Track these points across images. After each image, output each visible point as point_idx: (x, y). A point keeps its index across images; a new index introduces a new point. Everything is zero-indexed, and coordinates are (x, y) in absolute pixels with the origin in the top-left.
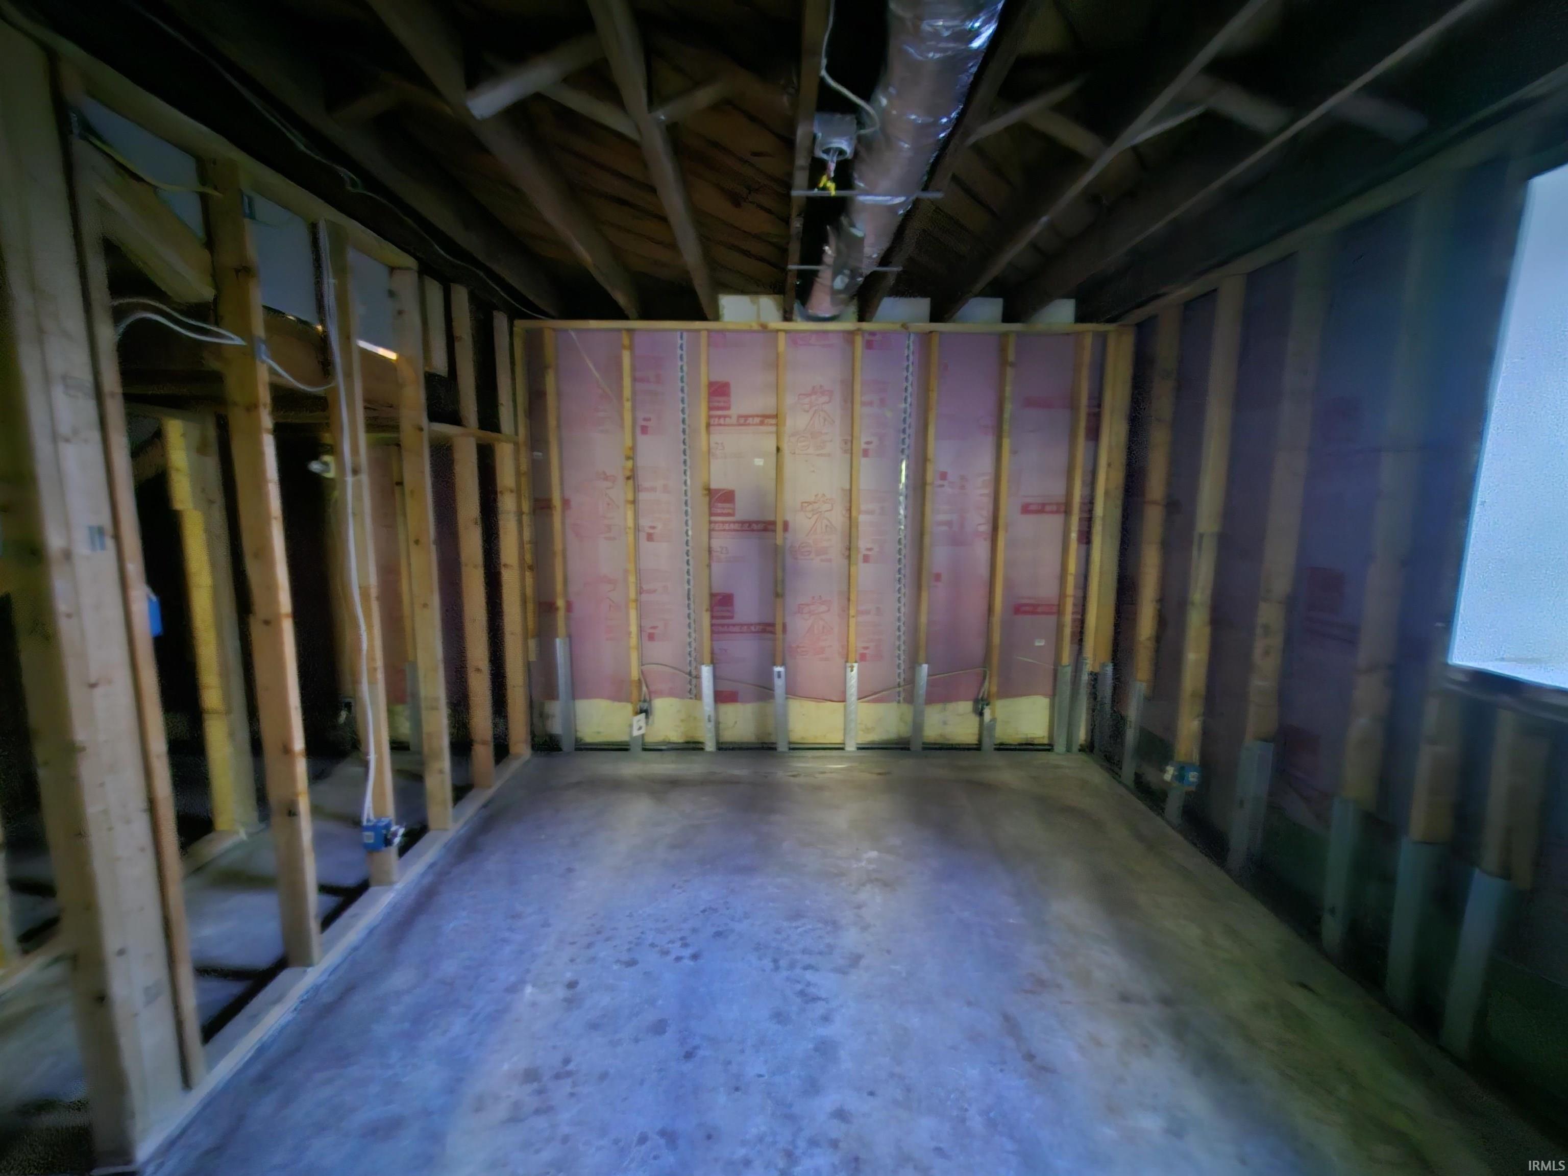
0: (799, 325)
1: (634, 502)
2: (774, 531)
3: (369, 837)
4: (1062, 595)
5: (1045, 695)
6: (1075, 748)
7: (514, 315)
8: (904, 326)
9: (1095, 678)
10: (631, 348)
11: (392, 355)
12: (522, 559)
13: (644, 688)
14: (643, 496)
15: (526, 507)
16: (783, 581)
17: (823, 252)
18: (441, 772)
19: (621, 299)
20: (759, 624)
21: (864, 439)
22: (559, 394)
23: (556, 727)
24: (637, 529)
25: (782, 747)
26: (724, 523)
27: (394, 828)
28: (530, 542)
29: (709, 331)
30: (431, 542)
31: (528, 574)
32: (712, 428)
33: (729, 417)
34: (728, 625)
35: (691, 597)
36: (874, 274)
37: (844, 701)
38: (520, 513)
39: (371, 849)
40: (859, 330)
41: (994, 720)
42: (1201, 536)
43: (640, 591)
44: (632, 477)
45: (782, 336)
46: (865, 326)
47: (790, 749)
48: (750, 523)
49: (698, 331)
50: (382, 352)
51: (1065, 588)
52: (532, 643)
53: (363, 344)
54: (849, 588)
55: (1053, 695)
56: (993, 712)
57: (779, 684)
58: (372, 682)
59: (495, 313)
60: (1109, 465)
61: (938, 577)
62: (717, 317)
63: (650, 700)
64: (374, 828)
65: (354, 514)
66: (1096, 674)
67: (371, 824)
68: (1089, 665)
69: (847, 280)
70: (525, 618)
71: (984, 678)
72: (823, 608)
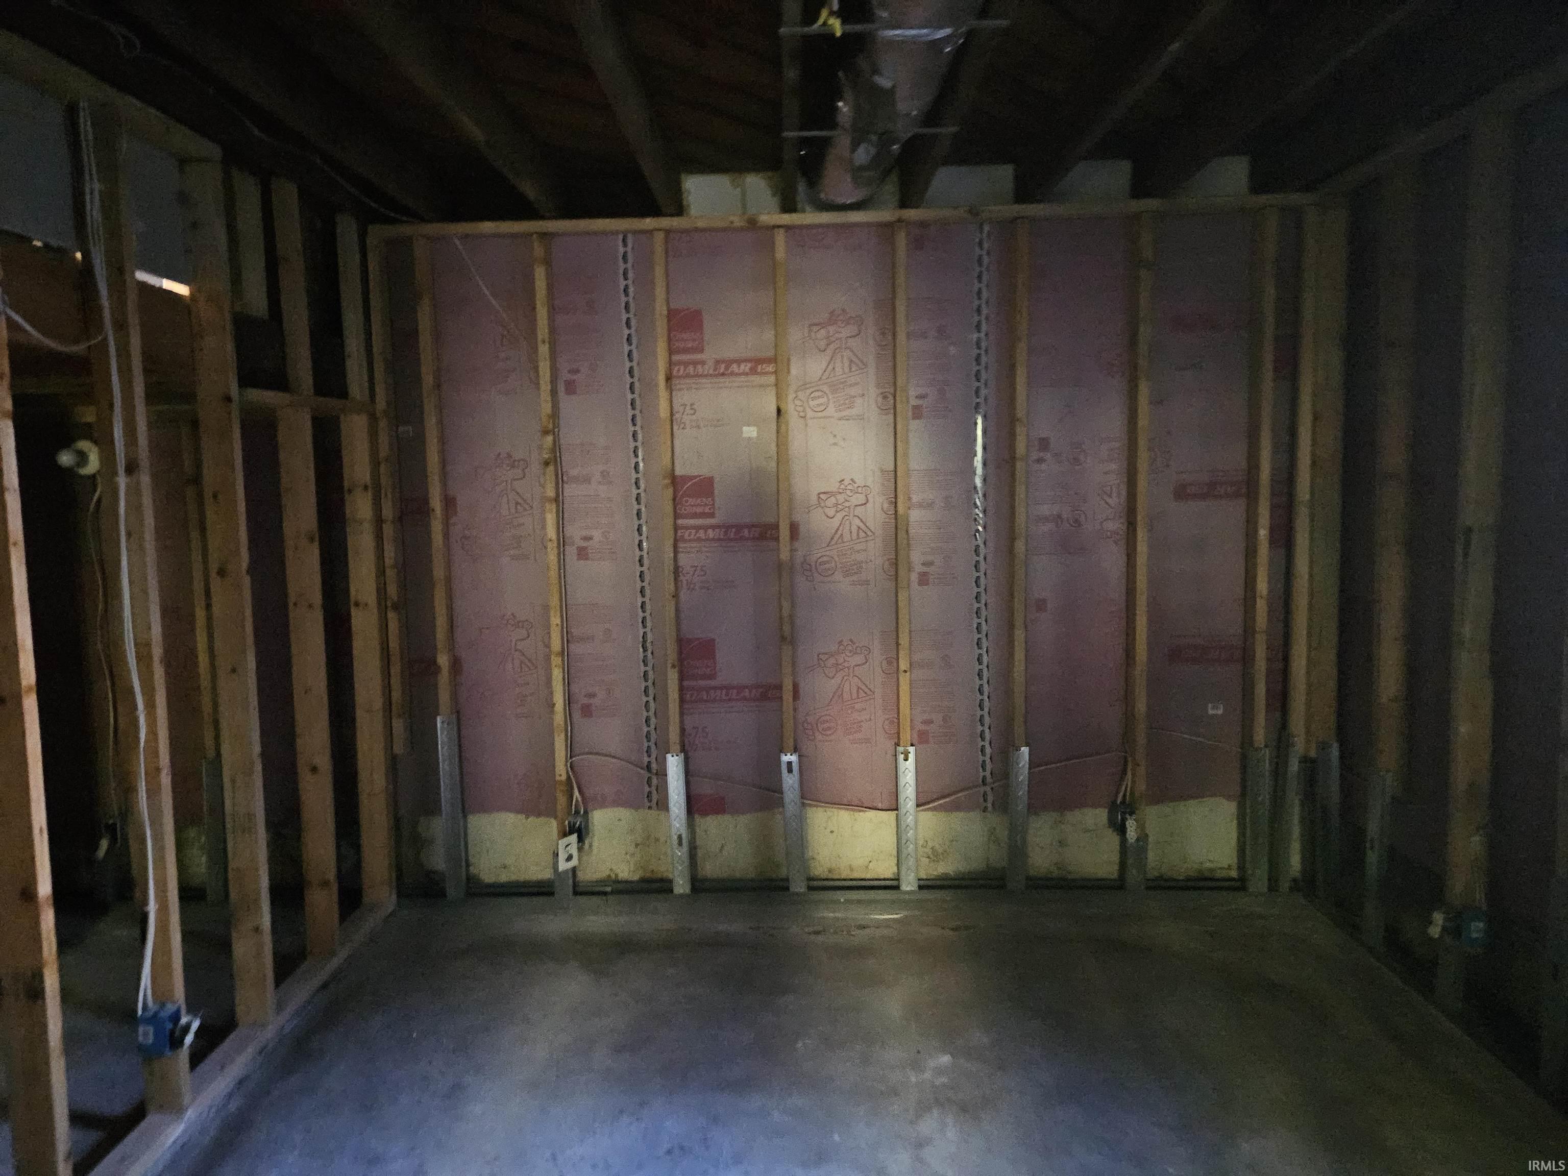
0: (810, 217)
1: (558, 500)
2: (777, 539)
3: (146, 1035)
4: (1249, 630)
5: (1229, 798)
6: (1285, 885)
7: (366, 218)
8: (973, 212)
9: (1311, 767)
10: (547, 262)
11: (182, 289)
12: (381, 591)
13: (576, 793)
14: (570, 490)
15: (388, 512)
16: (791, 617)
17: (837, 109)
18: (257, 930)
19: (529, 189)
20: (757, 686)
21: (912, 393)
22: (437, 336)
23: (438, 860)
24: (562, 542)
25: (798, 887)
26: (698, 528)
27: (184, 1020)
28: (395, 566)
29: (668, 232)
30: (244, 572)
31: (391, 615)
32: (675, 381)
33: (703, 363)
34: (708, 689)
35: (648, 645)
36: (915, 137)
37: (897, 809)
38: (379, 521)
39: (149, 1055)
40: (900, 220)
41: (1143, 838)
42: (1470, 530)
43: (568, 638)
44: (554, 460)
45: (780, 238)
46: (912, 214)
47: (811, 888)
48: (739, 528)
49: (650, 232)
50: (168, 285)
51: (1254, 619)
52: (398, 725)
53: (142, 276)
54: (897, 627)
55: (1243, 796)
56: (1141, 827)
57: (790, 782)
58: (153, 792)
59: (338, 218)
60: (1316, 418)
61: (1041, 605)
62: (679, 210)
63: (586, 812)
64: (153, 1020)
65: (129, 534)
66: (1313, 761)
67: (150, 1014)
68: (1300, 745)
69: (873, 151)
70: (387, 688)
71: (1124, 772)
72: (859, 659)
